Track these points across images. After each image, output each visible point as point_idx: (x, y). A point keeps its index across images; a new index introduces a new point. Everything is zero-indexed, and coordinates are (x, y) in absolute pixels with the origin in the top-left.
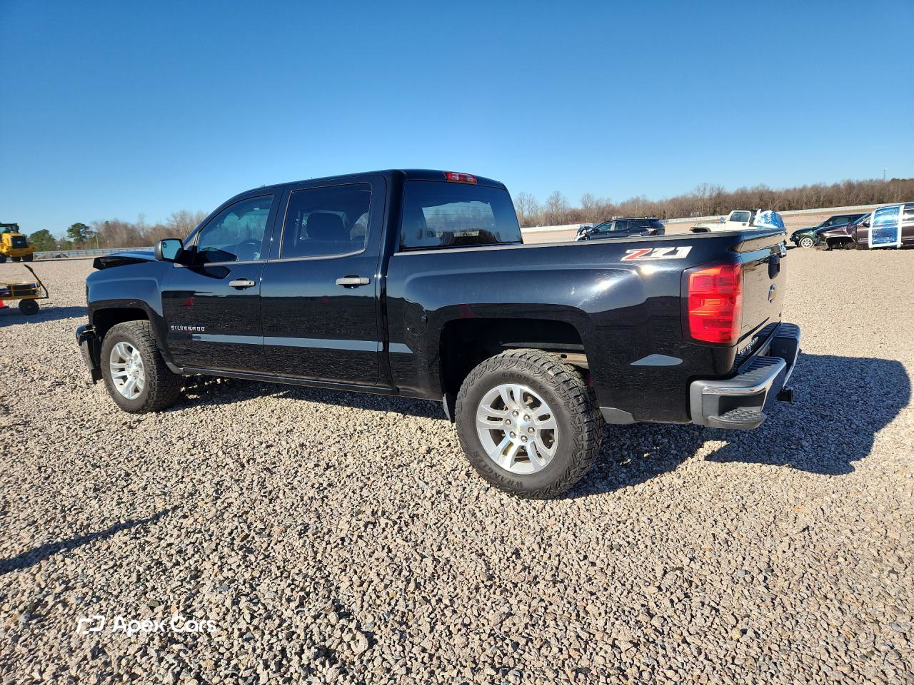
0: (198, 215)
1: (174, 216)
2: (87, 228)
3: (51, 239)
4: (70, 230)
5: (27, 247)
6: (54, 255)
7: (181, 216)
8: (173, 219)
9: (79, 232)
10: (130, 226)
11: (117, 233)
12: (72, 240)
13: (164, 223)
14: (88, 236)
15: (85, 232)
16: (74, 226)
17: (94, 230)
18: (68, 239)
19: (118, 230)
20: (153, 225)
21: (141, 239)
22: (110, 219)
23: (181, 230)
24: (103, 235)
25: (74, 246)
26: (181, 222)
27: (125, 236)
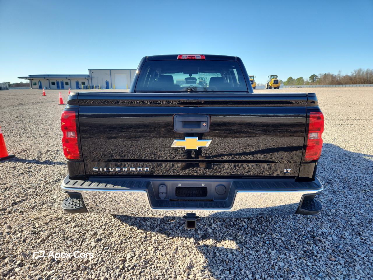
0: (368, 70)
1: (355, 71)
2: (317, 76)
3: (303, 81)
4: (310, 77)
5: (278, 84)
6: (297, 87)
7: (359, 71)
8: (354, 72)
9: (313, 78)
10: (334, 76)
11: (327, 78)
12: (310, 81)
13: (350, 74)
14: (316, 80)
15: (316, 78)
16: (312, 76)
17: (319, 77)
18: (308, 81)
19: (328, 77)
20: (344, 75)
21: (337, 81)
22: (327, 73)
23: (357, 77)
24: (322, 79)
25: (310, 84)
26: (358, 74)
27: (330, 80)
